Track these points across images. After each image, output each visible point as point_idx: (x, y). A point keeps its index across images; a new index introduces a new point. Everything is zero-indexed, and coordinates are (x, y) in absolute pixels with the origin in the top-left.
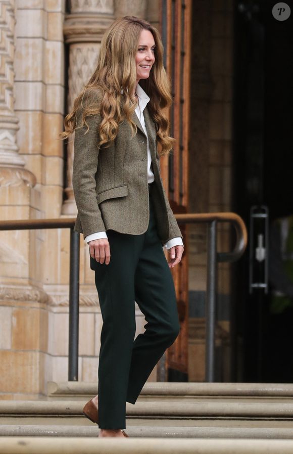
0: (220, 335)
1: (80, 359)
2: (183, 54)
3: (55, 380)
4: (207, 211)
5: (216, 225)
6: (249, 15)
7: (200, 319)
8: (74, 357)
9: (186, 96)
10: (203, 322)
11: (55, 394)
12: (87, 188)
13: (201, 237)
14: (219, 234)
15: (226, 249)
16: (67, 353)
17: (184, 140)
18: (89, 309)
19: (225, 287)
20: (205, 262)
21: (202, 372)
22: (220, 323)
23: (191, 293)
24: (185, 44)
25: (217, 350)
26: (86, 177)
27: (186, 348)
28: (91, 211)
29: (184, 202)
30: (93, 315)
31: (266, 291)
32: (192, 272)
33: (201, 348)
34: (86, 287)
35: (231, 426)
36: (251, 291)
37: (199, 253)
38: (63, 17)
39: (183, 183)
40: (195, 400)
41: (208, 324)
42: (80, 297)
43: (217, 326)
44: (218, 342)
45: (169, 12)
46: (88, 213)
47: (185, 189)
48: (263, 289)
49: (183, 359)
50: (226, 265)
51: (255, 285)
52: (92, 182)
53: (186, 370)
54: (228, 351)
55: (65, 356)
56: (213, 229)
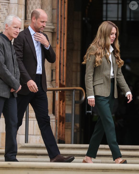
0: (76, 128)
1: (29, 136)
2: (64, 34)
3: (20, 143)
4: (72, 87)
5: (75, 91)
6: (86, 21)
7: (69, 123)
8: (27, 135)
9: (65, 48)
10: (70, 124)
11: (20, 147)
12: (89, 80)
13: (69, 95)
14: (76, 94)
15: (78, 99)
16: (25, 134)
17: (64, 63)
18: (32, 119)
19: (78, 112)
20: (71, 104)
21: (70, 141)
22: (76, 124)
23: (66, 114)
24: (65, 31)
25: (75, 133)
26: (89, 76)
27: (64, 132)
28: (90, 88)
29: (64, 84)
30: (33, 121)
31: (91, 114)
32: (67, 107)
33: (70, 132)
34: (31, 112)
35: (79, 159)
36: (86, 113)
37: (69, 101)
38: (24, 21)
39: (64, 77)
40: (67, 150)
41: (72, 125)
42: (29, 115)
43: (75, 125)
44: (75, 131)
45: (59, 20)
46: (89, 89)
47: (65, 79)
48: (90, 113)
49: (63, 136)
50: (78, 105)
51: (88, 112)
52: (91, 78)
53: (65, 139)
54: (79, 133)
55: (24, 135)
56: (74, 93)
